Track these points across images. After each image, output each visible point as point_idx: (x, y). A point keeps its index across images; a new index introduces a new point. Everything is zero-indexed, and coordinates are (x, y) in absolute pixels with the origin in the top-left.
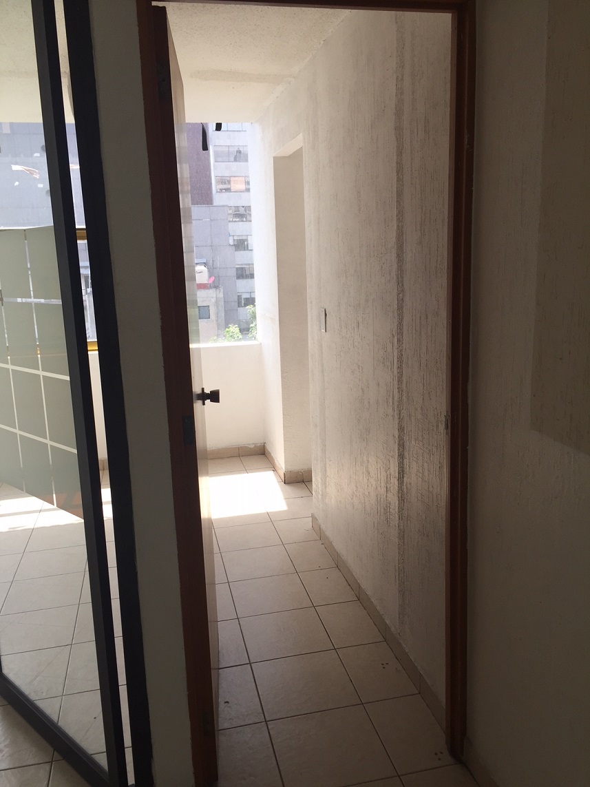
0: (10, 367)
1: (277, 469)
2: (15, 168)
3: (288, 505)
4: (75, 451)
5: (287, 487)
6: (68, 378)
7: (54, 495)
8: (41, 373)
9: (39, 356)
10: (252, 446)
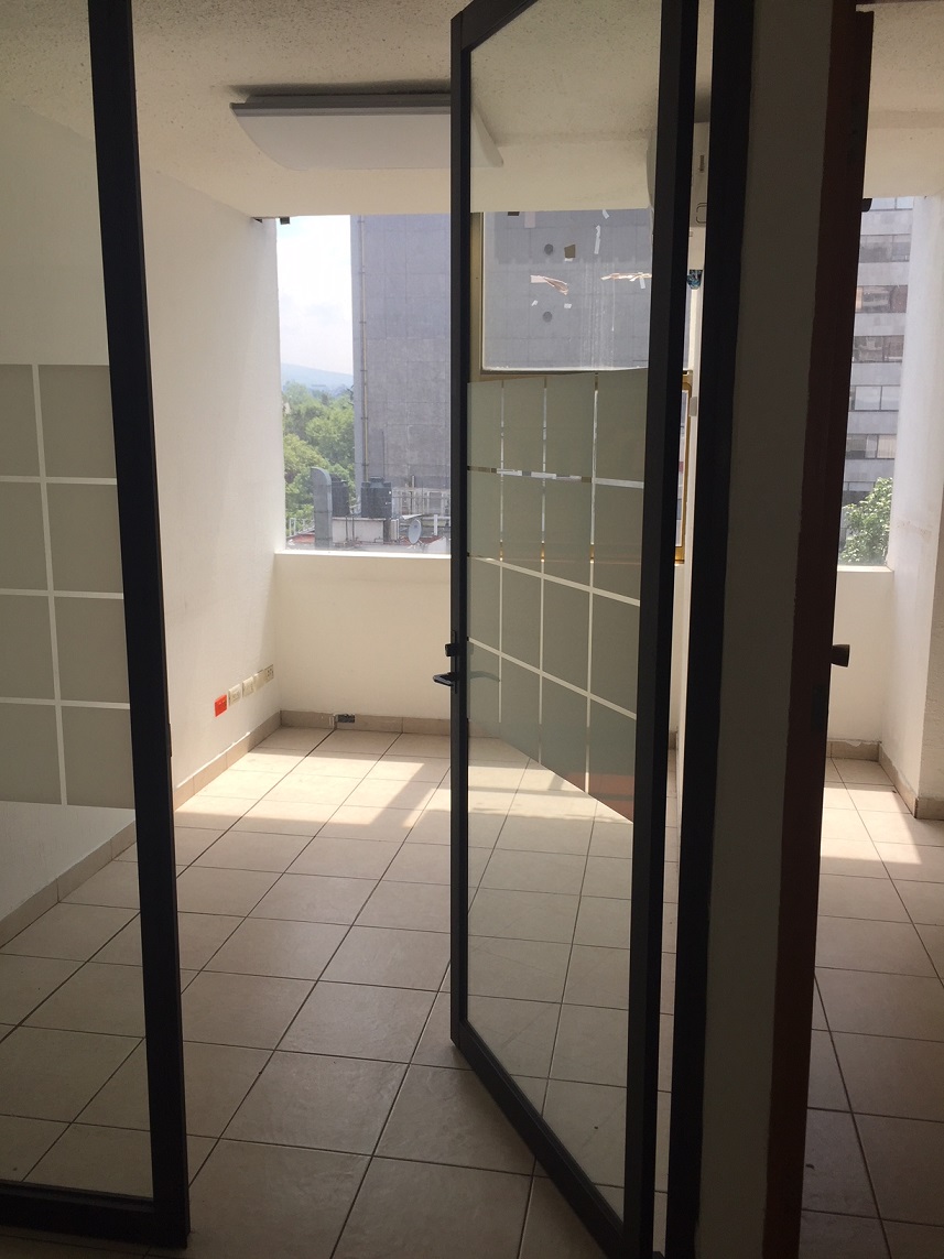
0: (543, 576)
1: (901, 790)
2: (536, 279)
3: (921, 854)
4: (634, 716)
5: (920, 825)
6: (637, 603)
7: (587, 774)
8: (592, 590)
9: (592, 562)
10: (857, 744)
